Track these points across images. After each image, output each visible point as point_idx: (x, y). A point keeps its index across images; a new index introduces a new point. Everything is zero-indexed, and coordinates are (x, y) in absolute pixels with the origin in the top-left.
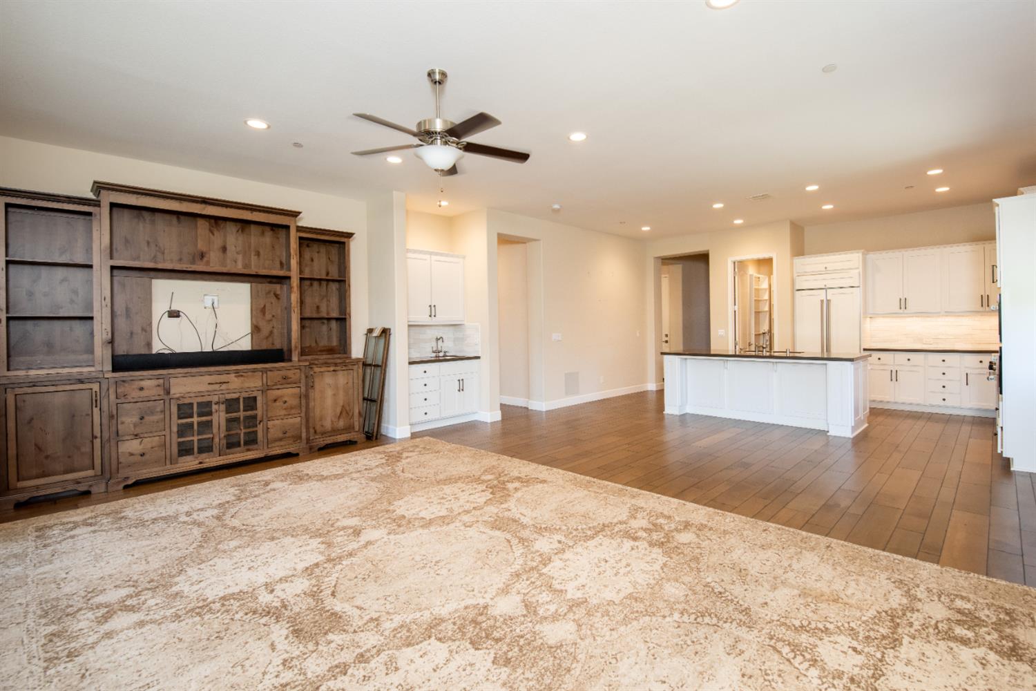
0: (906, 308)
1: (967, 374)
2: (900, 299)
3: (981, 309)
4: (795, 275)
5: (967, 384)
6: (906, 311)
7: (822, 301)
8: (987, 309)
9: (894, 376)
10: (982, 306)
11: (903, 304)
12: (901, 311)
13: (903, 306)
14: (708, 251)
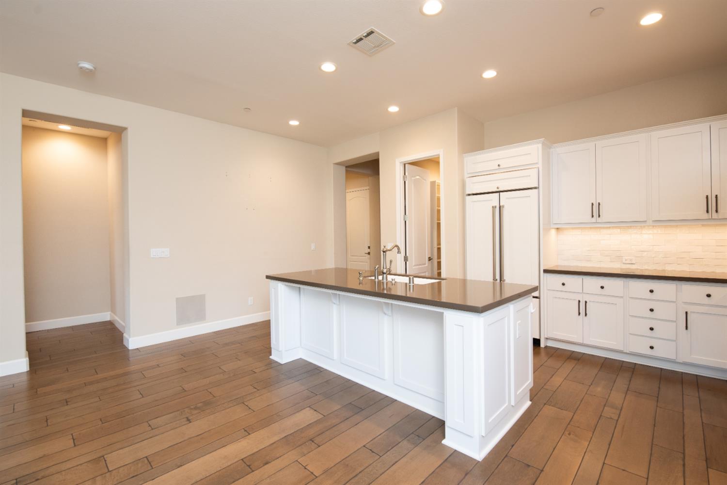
0: (599, 216)
1: (686, 313)
2: (593, 204)
3: (706, 216)
4: (466, 175)
5: (687, 328)
6: (599, 220)
7: (494, 208)
8: (715, 215)
9: (583, 309)
10: (707, 212)
11: (596, 210)
12: (594, 220)
13: (595, 213)
14: (378, 154)
